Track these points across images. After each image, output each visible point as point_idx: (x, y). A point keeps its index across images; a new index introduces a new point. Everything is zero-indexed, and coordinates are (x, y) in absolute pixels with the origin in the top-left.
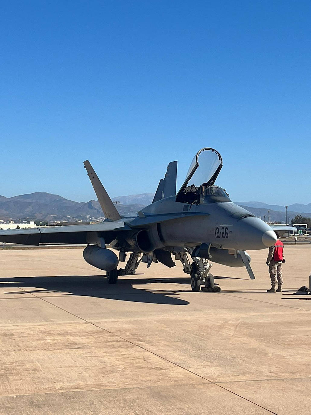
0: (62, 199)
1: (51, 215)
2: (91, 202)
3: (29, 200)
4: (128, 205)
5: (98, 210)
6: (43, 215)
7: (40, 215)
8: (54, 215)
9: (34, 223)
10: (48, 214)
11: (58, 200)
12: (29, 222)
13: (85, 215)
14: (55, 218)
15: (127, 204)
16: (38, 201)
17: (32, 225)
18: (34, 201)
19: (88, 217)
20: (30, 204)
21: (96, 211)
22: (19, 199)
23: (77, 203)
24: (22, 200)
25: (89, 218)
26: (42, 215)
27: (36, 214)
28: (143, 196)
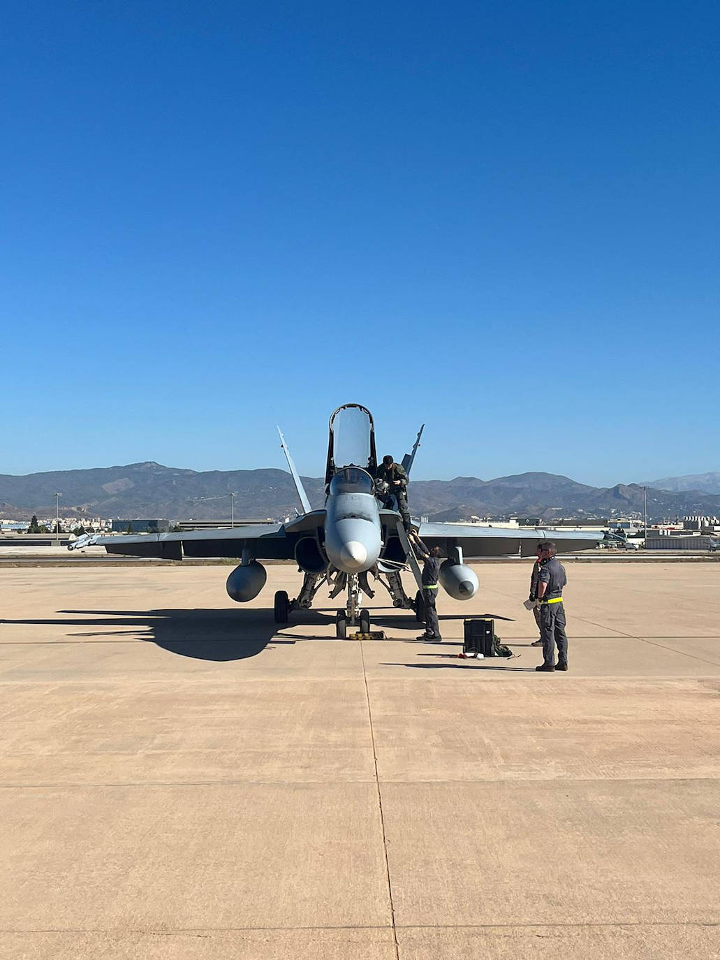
0: (571, 483)
1: (553, 509)
2: (618, 488)
3: (518, 485)
4: (680, 493)
5: (629, 500)
6: (541, 509)
7: (535, 508)
8: (557, 509)
9: (515, 521)
10: (547, 507)
11: (564, 483)
12: (507, 520)
13: (608, 508)
14: (559, 513)
15: (680, 490)
16: (532, 485)
17: (513, 524)
18: (527, 486)
19: (613, 512)
20: (519, 491)
21: (626, 502)
22: (502, 483)
23: (595, 490)
24: (507, 484)
25: (615, 513)
26: (538, 508)
27: (528, 508)
28: (707, 477)
